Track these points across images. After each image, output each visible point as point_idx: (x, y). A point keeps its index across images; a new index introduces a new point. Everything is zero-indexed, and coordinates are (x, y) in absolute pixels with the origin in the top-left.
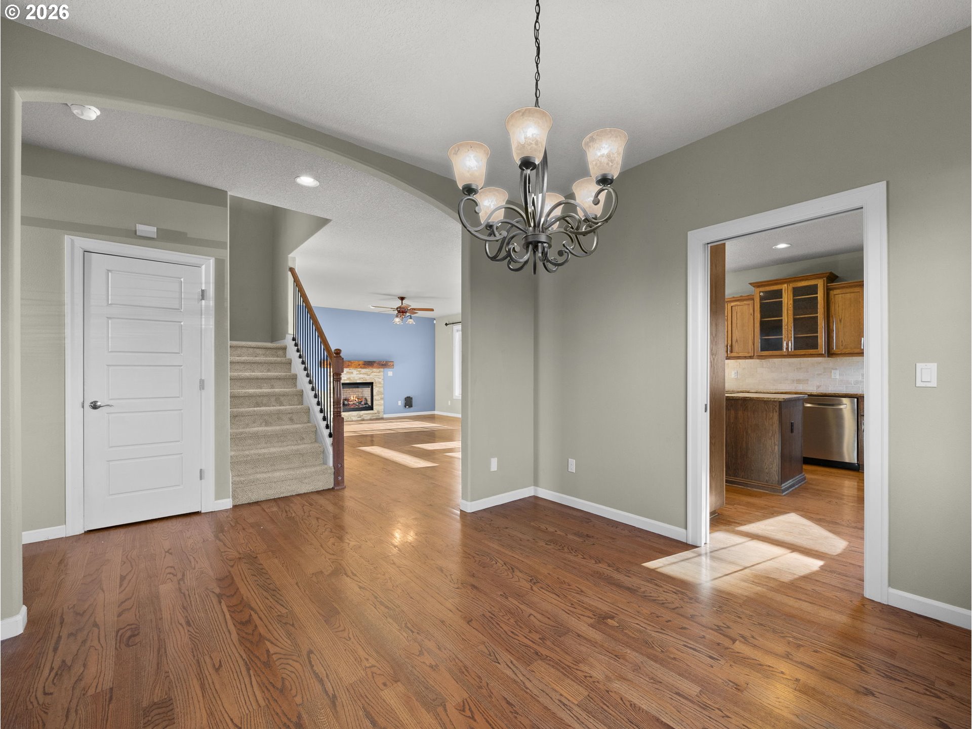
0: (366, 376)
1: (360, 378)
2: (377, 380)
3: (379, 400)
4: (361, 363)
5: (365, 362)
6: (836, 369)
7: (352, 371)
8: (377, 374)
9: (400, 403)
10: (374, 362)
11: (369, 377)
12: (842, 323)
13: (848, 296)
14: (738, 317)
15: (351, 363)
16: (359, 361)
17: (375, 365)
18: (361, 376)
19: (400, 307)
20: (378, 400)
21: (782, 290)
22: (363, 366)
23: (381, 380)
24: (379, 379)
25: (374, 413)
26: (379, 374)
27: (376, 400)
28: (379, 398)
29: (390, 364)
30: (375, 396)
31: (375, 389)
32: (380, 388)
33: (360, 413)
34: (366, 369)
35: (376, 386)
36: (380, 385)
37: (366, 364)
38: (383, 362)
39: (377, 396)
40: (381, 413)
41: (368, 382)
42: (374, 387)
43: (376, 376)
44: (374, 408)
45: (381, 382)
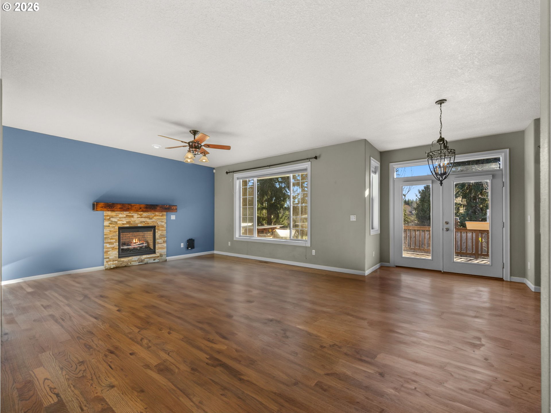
0: (148, 220)
1: (141, 222)
2: (159, 223)
3: (161, 243)
4: (142, 206)
5: (147, 205)
7: (133, 214)
8: (160, 217)
9: (182, 245)
11: (152, 220)
15: (131, 206)
16: (140, 204)
17: (158, 208)
18: (143, 219)
19: (192, 142)
22: (145, 209)
23: (164, 223)
24: (162, 222)
25: (156, 257)
26: (162, 218)
27: (159, 243)
28: (161, 241)
29: (174, 208)
30: (158, 239)
31: (158, 232)
32: (163, 231)
33: (142, 257)
34: (148, 213)
35: (159, 229)
36: (163, 229)
37: (148, 207)
38: (166, 206)
39: (159, 239)
40: (163, 256)
41: (150, 225)
42: (156, 231)
43: (158, 220)
44: (157, 251)
45: (164, 226)
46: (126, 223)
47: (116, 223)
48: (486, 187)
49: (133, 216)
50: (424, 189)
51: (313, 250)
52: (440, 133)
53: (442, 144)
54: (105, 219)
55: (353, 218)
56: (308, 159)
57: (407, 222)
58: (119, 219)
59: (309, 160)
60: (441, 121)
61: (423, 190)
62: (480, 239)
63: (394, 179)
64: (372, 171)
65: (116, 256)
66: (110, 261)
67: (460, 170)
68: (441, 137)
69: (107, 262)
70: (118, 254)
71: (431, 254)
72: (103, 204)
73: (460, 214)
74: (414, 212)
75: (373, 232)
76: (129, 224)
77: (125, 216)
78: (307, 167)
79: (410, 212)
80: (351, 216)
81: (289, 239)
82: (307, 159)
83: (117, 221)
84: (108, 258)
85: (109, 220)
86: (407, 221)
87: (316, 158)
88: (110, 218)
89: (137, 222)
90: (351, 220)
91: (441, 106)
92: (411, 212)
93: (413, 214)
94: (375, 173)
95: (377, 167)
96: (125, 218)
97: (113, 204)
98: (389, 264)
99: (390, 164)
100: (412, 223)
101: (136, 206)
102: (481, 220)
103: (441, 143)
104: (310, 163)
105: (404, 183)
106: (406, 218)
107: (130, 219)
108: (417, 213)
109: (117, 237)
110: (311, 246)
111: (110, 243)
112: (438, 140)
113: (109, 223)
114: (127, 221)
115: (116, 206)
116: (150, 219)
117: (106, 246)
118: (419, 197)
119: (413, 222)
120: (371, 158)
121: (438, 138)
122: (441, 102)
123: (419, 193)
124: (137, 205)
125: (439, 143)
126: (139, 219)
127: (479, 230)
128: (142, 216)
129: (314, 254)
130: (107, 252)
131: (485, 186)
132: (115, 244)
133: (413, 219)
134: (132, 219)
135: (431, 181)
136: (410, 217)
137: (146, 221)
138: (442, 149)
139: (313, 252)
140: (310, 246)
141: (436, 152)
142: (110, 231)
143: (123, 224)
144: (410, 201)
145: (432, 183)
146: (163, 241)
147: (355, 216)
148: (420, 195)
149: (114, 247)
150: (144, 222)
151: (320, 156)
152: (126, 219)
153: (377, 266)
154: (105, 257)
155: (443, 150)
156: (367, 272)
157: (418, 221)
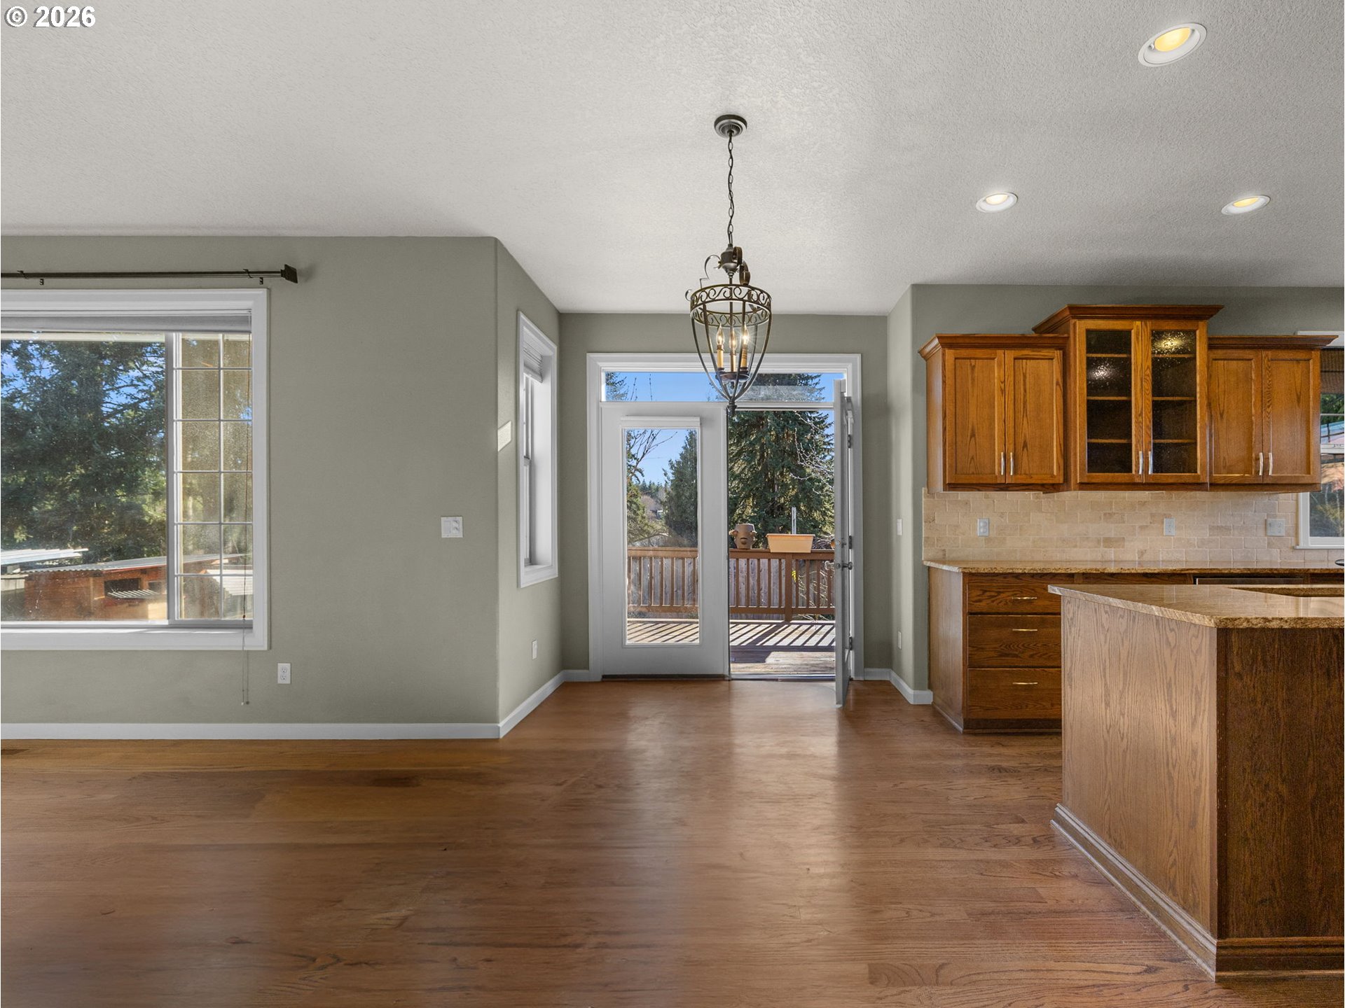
6: (1169, 516)
12: (1225, 421)
13: (1234, 364)
14: (1028, 386)
21: (1129, 332)
48: (803, 455)
50: (680, 460)
51: (280, 665)
52: (730, 234)
53: (734, 270)
55: (451, 528)
56: (254, 275)
57: (646, 536)
59: (258, 280)
60: (730, 191)
61: (678, 463)
62: (794, 573)
63: (601, 405)
64: (525, 365)
67: (766, 395)
68: (731, 245)
71: (698, 620)
73: (747, 516)
74: (662, 511)
75: (530, 577)
78: (250, 310)
79: (653, 511)
80: (443, 519)
81: (166, 622)
82: (247, 272)
86: (648, 533)
87: (290, 274)
90: (444, 535)
91: (730, 141)
92: (655, 512)
93: (658, 517)
94: (540, 378)
95: (550, 357)
98: (585, 671)
99: (590, 356)
100: (658, 537)
102: (782, 529)
103: (732, 265)
104: (262, 293)
105: (629, 418)
106: (646, 524)
108: (667, 514)
110: (270, 647)
112: (723, 254)
118: (672, 477)
119: (658, 535)
120: (522, 317)
121: (724, 248)
122: (730, 125)
123: (672, 468)
125: (726, 264)
127: (793, 553)
129: (288, 681)
131: (802, 452)
133: (659, 527)
135: (698, 419)
136: (652, 523)
138: (733, 283)
139: (280, 673)
140: (266, 648)
141: (718, 289)
144: (653, 487)
145: (701, 424)
147: (460, 519)
148: (673, 474)
151: (310, 273)
153: (548, 688)
155: (737, 286)
156: (505, 725)
157: (670, 533)
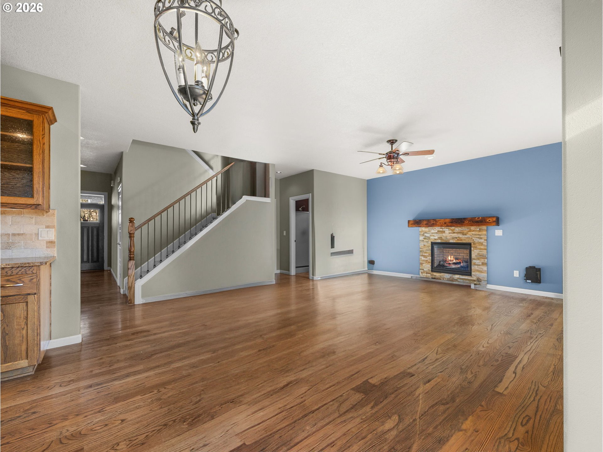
0: (460, 236)
1: (453, 238)
2: (477, 240)
3: (479, 265)
4: (447, 221)
5: (453, 219)
7: (444, 230)
8: (477, 233)
9: (516, 274)
10: (465, 219)
11: (466, 236)
15: (436, 221)
16: (445, 219)
17: (466, 222)
18: (455, 235)
19: (390, 152)
20: (477, 265)
22: (450, 224)
23: (483, 240)
24: (480, 239)
25: (471, 280)
26: (480, 233)
27: (475, 264)
28: (480, 263)
29: (489, 221)
30: (474, 259)
31: (474, 251)
32: (481, 251)
33: (454, 276)
34: (461, 228)
35: (476, 247)
36: (482, 247)
37: (454, 222)
38: (477, 219)
39: (477, 260)
40: (482, 281)
41: (464, 242)
42: (472, 249)
43: (475, 236)
44: (473, 273)
45: (483, 244)
46: (437, 238)
47: (429, 238)
49: (444, 231)
54: (420, 234)
58: (431, 234)
65: (429, 269)
66: (424, 272)
69: (422, 273)
70: (430, 267)
72: (413, 222)
76: (441, 239)
77: (436, 231)
83: (429, 236)
84: (423, 269)
85: (423, 235)
88: (424, 234)
89: (448, 238)
96: (436, 233)
97: (420, 221)
101: (441, 222)
107: (441, 234)
109: (430, 251)
111: (424, 256)
113: (424, 238)
114: (439, 236)
115: (423, 222)
116: (463, 234)
117: (421, 258)
124: (442, 220)
126: (451, 234)
128: (454, 231)
130: (422, 264)
132: (428, 258)
134: (444, 234)
137: (458, 237)
142: (424, 245)
143: (435, 239)
146: (482, 263)
149: (427, 260)
150: (456, 238)
152: (438, 234)
154: (420, 268)
